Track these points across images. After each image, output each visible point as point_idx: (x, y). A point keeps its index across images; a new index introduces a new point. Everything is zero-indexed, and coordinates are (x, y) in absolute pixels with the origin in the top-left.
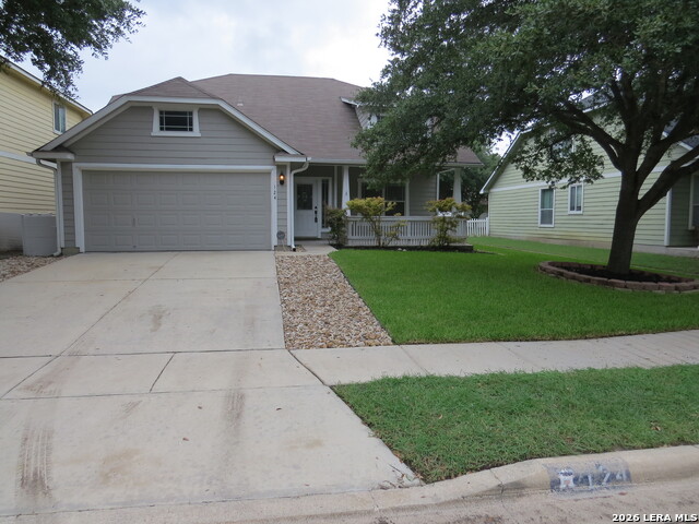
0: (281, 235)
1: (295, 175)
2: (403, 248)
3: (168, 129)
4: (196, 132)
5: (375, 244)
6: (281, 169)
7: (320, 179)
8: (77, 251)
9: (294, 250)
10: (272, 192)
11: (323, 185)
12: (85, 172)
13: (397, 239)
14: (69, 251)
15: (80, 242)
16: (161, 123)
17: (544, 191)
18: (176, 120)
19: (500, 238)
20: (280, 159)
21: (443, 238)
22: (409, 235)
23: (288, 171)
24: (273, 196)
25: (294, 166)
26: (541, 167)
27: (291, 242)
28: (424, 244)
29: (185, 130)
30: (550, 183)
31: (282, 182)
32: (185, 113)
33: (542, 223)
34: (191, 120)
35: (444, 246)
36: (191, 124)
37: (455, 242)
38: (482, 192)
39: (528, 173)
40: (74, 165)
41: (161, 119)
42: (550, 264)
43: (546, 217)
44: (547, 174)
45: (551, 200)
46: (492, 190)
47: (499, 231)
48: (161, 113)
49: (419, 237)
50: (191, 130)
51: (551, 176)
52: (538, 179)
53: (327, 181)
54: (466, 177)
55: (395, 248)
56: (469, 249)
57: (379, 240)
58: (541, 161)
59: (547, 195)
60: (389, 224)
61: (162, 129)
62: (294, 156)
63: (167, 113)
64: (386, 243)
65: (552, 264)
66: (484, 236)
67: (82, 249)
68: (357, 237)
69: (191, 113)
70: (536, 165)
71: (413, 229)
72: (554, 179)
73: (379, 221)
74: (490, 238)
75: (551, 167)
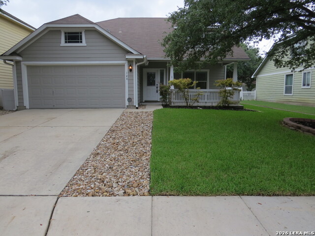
0: (130, 100)
1: (138, 66)
2: (200, 107)
3: (69, 42)
4: (84, 43)
5: (185, 104)
6: (130, 62)
7: (159, 70)
8: (24, 108)
9: (137, 108)
10: (126, 76)
11: (161, 73)
12: (28, 67)
13: (198, 102)
14: (21, 108)
15: (26, 103)
16: (66, 39)
17: (287, 76)
18: (73, 37)
19: (262, 101)
20: (128, 57)
21: (225, 101)
22: (206, 100)
23: (134, 63)
24: (126, 78)
25: (138, 60)
26: (287, 58)
27: (136, 103)
28: (215, 105)
29: (78, 42)
30: (292, 69)
31: (131, 70)
32: (78, 33)
33: (286, 93)
34: (81, 36)
35: (226, 106)
36: (81, 39)
37: (232, 103)
38: (252, 77)
39: (278, 63)
40: (22, 62)
41: (66, 36)
42: (291, 120)
43: (288, 90)
44: (290, 62)
45: (291, 81)
46: (258, 76)
47: (262, 97)
48: (65, 33)
49: (211, 101)
50: (81, 42)
51: (292, 65)
52: (284, 66)
53: (163, 71)
54: (244, 69)
55: (196, 107)
56: (241, 108)
57: (187, 103)
58: (287, 55)
59: (289, 78)
60: (193, 94)
61: (66, 42)
62: (136, 55)
63: (69, 33)
64: (191, 104)
65: (292, 120)
66: (254, 100)
67: (28, 107)
68: (178, 101)
69: (81, 33)
70: (283, 57)
71: (209, 96)
72: (295, 66)
73: (188, 92)
74: (257, 101)
75: (293, 59)
